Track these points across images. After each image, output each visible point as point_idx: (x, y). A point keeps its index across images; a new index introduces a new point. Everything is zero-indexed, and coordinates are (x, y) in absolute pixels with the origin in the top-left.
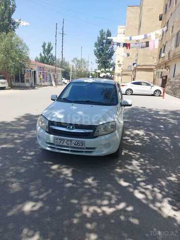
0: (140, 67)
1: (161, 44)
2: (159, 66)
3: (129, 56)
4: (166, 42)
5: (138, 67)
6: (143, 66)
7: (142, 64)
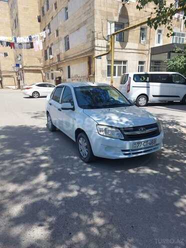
0: (27, 68)
1: (45, 45)
2: (47, 68)
3: (7, 55)
4: (52, 44)
5: (25, 68)
6: (30, 67)
7: (28, 65)
